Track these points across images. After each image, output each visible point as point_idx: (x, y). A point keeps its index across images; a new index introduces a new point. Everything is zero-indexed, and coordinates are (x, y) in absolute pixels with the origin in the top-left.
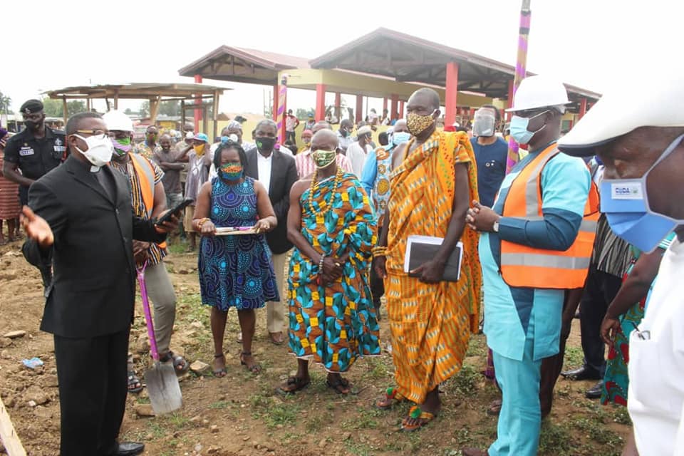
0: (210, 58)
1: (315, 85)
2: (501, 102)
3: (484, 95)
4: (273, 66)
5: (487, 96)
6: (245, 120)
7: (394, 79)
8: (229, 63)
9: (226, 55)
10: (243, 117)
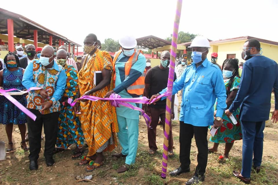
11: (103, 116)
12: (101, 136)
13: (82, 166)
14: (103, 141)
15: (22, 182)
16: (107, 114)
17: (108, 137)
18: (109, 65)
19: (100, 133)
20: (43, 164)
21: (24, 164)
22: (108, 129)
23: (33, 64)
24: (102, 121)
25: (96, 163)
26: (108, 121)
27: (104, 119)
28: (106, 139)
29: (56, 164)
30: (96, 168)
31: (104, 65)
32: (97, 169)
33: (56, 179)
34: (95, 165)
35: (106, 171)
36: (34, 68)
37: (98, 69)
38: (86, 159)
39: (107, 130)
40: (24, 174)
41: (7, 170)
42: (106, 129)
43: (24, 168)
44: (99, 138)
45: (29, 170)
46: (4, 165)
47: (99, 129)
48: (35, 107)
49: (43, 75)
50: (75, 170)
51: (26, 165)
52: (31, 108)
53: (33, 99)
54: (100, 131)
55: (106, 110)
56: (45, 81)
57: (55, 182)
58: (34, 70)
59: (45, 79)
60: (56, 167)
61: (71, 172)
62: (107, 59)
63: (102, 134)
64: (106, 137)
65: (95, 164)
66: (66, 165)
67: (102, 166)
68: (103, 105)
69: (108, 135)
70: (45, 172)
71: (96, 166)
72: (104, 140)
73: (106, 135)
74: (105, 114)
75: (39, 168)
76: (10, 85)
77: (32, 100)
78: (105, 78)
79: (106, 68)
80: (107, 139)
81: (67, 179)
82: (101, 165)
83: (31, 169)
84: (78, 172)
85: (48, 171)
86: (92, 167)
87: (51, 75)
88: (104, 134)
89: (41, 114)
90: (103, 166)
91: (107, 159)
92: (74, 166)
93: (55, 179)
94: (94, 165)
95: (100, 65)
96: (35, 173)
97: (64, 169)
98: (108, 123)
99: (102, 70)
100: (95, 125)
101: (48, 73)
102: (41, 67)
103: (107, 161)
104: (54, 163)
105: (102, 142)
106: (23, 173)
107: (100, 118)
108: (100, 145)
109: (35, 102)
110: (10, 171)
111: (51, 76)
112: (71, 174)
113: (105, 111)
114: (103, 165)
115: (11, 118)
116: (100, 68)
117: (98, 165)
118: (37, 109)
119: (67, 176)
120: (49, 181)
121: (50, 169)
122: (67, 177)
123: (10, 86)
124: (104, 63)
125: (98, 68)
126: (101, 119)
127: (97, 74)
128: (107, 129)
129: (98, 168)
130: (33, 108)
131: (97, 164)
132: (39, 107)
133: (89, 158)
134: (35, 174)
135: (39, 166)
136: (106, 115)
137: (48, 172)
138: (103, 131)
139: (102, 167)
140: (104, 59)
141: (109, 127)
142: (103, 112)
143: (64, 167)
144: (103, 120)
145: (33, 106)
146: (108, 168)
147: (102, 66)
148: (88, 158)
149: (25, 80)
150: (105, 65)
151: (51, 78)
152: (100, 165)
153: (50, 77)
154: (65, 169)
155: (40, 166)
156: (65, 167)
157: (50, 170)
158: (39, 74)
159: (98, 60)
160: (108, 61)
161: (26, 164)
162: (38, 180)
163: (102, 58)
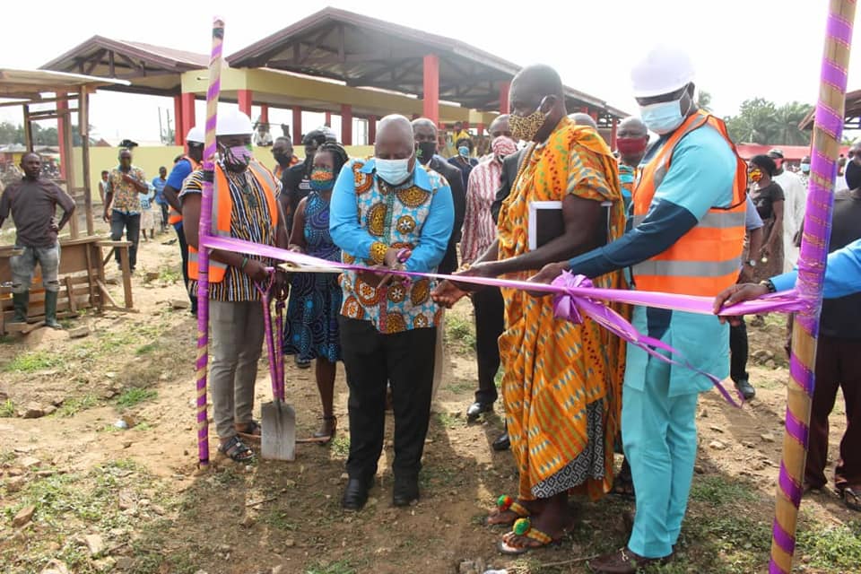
0: (76, 55)
1: (235, 92)
2: (479, 113)
3: (458, 105)
4: (174, 65)
5: (462, 106)
6: (136, 145)
7: (344, 83)
8: (106, 63)
9: (102, 51)
10: (133, 140)
11: (561, 369)
12: (547, 443)
13: (492, 531)
14: (553, 461)
15: (303, 536)
16: (575, 364)
17: (569, 450)
18: (584, 180)
19: (543, 431)
20: (383, 497)
21: (335, 483)
22: (574, 420)
23: (354, 171)
24: (556, 386)
25: (536, 531)
26: (577, 394)
27: (563, 382)
28: (561, 458)
29: (420, 504)
30: (534, 548)
31: (568, 181)
32: (537, 551)
33: (394, 556)
34: (534, 537)
35: (562, 566)
36: (357, 185)
37: (546, 194)
38: (512, 508)
39: (568, 424)
40: (322, 515)
41: (285, 492)
42: (564, 418)
43: (328, 496)
44: (540, 447)
45: (339, 504)
46: (284, 474)
47: (539, 414)
48: (362, 311)
49: (385, 209)
50: (465, 540)
51: (339, 488)
52: (350, 316)
53: (355, 285)
54: (544, 424)
55: (574, 351)
56: (386, 229)
57: (388, 564)
58: (359, 192)
59: (385, 223)
60: (413, 513)
61: (449, 542)
62: (581, 157)
63: (551, 437)
64: (563, 447)
65: (533, 534)
66: (445, 515)
67: (556, 546)
68: (565, 330)
69: (571, 445)
70: (379, 522)
71: (535, 540)
72: (557, 461)
73: (566, 445)
74: (567, 363)
75: (367, 505)
76: (321, 243)
77: (352, 287)
78: (571, 227)
79: (574, 192)
80: (565, 459)
81: (428, 562)
82: (553, 541)
83: (345, 504)
84: (471, 547)
85: (385, 522)
86: (520, 541)
87: (406, 208)
88: (557, 437)
89: (378, 331)
90: (559, 544)
91: (586, 522)
92: (469, 524)
93: (392, 553)
94: (529, 535)
95: (554, 179)
96: (349, 519)
97: (433, 526)
98: (575, 398)
99: (561, 197)
100: (534, 397)
101: (397, 203)
102: (376, 183)
103: (583, 531)
104: (416, 501)
105: (548, 465)
106: (320, 511)
107: (545, 376)
108: (540, 472)
109: (358, 294)
110: (291, 495)
111: (407, 211)
112: (447, 549)
113: (571, 352)
114: (563, 544)
115: (323, 341)
116: (551, 190)
117: (542, 540)
118: (368, 319)
119: (432, 553)
120: (373, 557)
121: (393, 516)
122: (429, 555)
123: (319, 246)
124: (571, 174)
125: (545, 190)
126: (548, 381)
127: (540, 212)
128: (570, 421)
129: (543, 549)
130: (355, 315)
131: (542, 534)
132: (371, 311)
133: (522, 506)
134: (348, 523)
135: (370, 499)
136: (571, 367)
137: (387, 525)
138: (554, 423)
139: (556, 549)
140: (573, 158)
141: (576, 416)
142: (562, 355)
143: (438, 518)
144: (560, 383)
145: (356, 308)
146: (576, 555)
147: (562, 185)
148: (519, 506)
149: (339, 223)
150: (572, 179)
151: (404, 218)
152: (549, 539)
153: (404, 215)
154: (436, 526)
155: (373, 501)
156: (440, 519)
157: (393, 521)
158: (372, 204)
159: (550, 160)
160: (585, 165)
161: (339, 484)
162: (344, 544)
163: (563, 155)
